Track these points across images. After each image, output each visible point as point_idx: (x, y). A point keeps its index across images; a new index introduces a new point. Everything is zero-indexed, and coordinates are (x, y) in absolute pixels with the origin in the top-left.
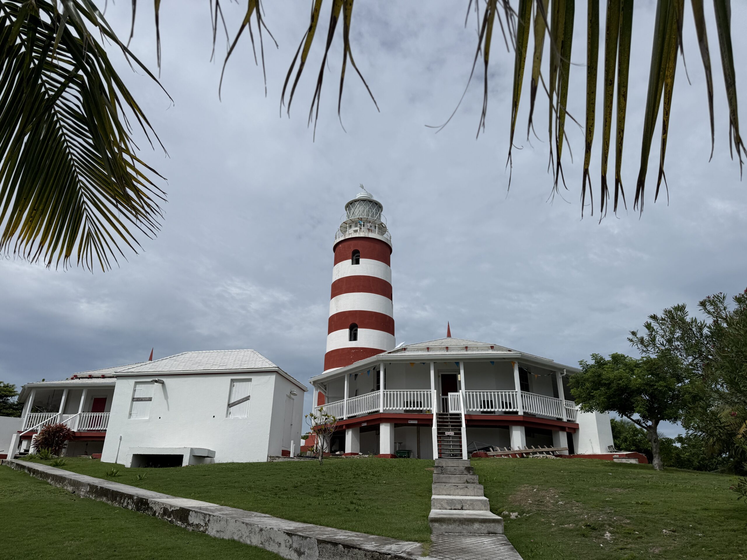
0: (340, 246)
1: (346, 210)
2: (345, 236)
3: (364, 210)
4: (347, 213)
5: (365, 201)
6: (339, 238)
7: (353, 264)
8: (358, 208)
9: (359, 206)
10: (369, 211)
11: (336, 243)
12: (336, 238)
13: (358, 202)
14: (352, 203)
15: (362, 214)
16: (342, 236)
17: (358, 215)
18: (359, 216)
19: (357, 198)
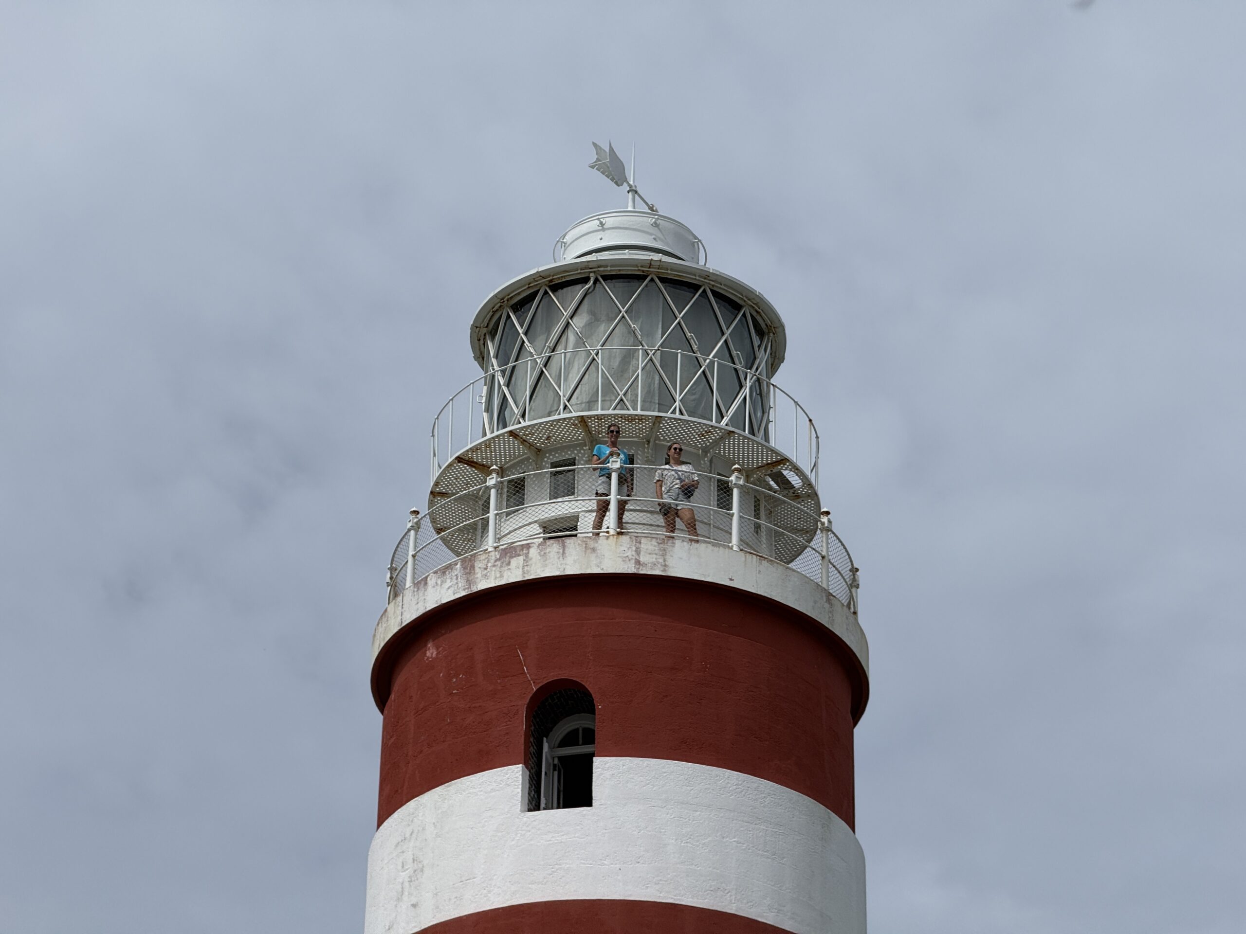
0: (431, 652)
1: (481, 357)
2: (469, 567)
3: (628, 357)
4: (491, 382)
5: (640, 278)
6: (421, 583)
7: (534, 805)
8: (580, 341)
9: (590, 326)
10: (668, 362)
11: (393, 627)
12: (395, 589)
13: (579, 291)
14: (531, 298)
15: (608, 388)
16: (444, 571)
17: (582, 394)
18: (591, 404)
19: (569, 257)
